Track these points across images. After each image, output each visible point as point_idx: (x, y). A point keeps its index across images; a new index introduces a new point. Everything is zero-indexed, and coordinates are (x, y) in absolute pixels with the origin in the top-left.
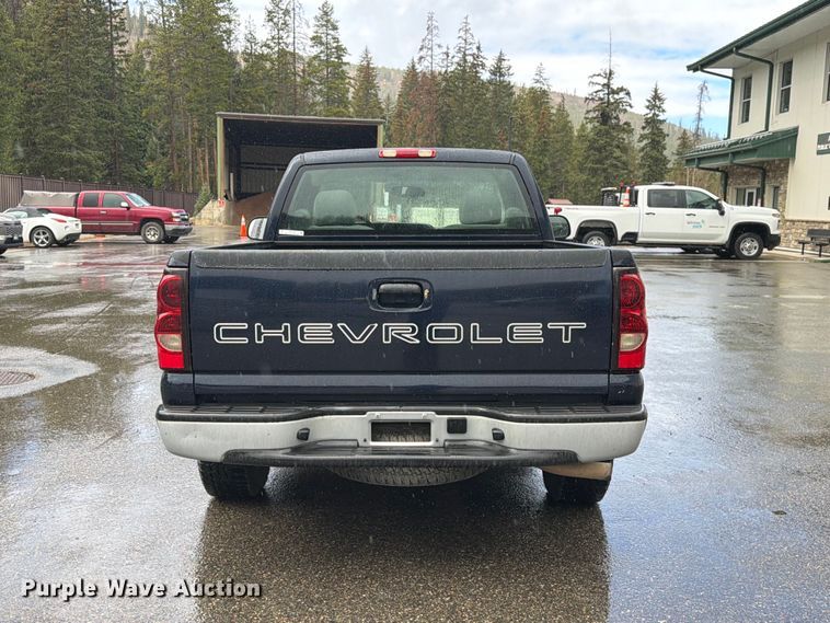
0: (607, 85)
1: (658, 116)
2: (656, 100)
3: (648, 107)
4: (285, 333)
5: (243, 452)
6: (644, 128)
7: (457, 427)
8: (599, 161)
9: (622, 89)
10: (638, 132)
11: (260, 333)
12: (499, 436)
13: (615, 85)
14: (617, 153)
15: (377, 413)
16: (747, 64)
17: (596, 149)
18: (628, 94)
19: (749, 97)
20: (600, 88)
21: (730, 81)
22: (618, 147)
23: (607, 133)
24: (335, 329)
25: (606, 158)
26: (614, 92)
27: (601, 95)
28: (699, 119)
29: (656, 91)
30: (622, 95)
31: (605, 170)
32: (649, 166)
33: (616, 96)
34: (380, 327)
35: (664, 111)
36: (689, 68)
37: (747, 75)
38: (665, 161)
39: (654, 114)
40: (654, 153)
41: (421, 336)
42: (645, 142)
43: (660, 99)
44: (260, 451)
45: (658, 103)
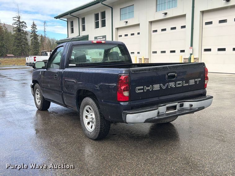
0: (19, 21)
1: (35, 30)
2: (34, 26)
3: (32, 28)
4: (150, 88)
5: (149, 119)
6: (31, 33)
7: (182, 105)
8: (19, 43)
9: (23, 22)
10: (30, 34)
11: (145, 89)
12: (191, 106)
13: (21, 21)
14: (24, 41)
15: (168, 105)
16: (71, 18)
17: (18, 39)
18: (25, 23)
19: (73, 26)
20: (17, 21)
21: (67, 22)
22: (24, 39)
23: (21, 35)
24: (160, 86)
25: (21, 42)
26: (21, 23)
27: (17, 23)
28: (45, 31)
29: (34, 23)
30: (23, 24)
31: (21, 46)
32: (34, 44)
33: (22, 24)
34: (168, 84)
35: (36, 29)
36: (55, 18)
37: (72, 21)
38: (38, 43)
39: (34, 30)
40: (36, 41)
41: (175, 85)
42: (32, 37)
43: (35, 25)
44: (152, 118)
45: (35, 27)
